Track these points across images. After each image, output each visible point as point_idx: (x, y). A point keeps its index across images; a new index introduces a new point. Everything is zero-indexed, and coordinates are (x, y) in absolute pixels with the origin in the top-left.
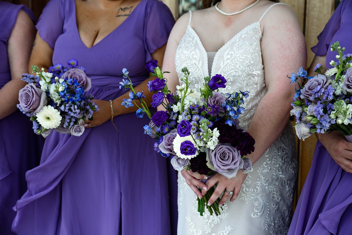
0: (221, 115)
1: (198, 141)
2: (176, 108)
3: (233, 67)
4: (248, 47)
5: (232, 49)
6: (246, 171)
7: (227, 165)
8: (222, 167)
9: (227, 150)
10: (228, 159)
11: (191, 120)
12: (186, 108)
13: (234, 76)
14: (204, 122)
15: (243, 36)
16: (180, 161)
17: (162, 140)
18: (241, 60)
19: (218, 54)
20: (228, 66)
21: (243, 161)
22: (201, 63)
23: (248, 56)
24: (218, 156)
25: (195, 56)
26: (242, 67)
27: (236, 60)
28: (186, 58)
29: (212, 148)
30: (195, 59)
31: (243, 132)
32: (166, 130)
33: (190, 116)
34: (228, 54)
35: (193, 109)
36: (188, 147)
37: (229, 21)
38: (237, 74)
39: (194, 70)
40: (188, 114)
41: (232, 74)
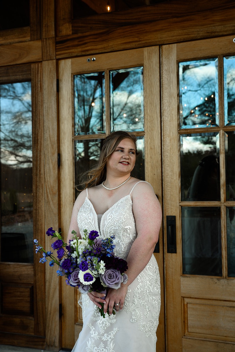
0: (103, 252)
1: (93, 271)
2: (74, 255)
3: (113, 224)
4: (121, 211)
5: (112, 213)
6: (125, 282)
7: (114, 281)
8: (111, 283)
9: (111, 272)
10: (113, 278)
11: (86, 260)
12: (80, 253)
13: (114, 230)
14: (95, 260)
15: (119, 205)
16: (85, 288)
17: (71, 277)
18: (117, 220)
19: (104, 216)
20: (110, 224)
21: (122, 277)
22: (93, 221)
23: (121, 217)
24: (107, 277)
25: (90, 217)
26: (118, 224)
27: (114, 220)
28: (84, 218)
29: (103, 273)
30: (90, 219)
31: (119, 259)
32: (71, 270)
33: (85, 258)
34: (109, 216)
35: (86, 253)
36: (88, 276)
37: (111, 193)
38: (116, 228)
39: (89, 226)
40: (83, 257)
41: (113, 229)
